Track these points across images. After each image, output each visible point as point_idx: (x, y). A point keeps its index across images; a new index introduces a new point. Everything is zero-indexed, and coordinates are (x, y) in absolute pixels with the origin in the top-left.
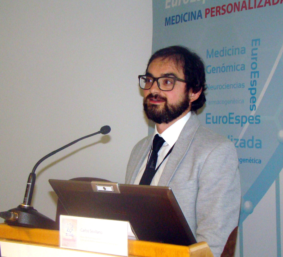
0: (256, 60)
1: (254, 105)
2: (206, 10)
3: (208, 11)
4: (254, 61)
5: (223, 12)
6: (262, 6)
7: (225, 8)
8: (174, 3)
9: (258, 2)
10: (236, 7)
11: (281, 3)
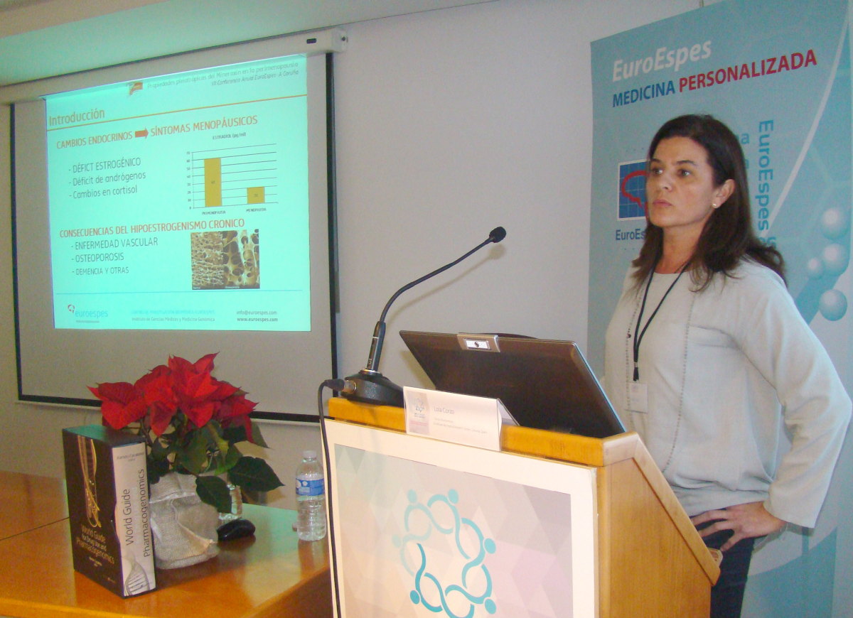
0: (768, 153)
1: (766, 222)
2: (681, 80)
3: (684, 82)
4: (764, 154)
5: (710, 82)
6: (774, 72)
7: (713, 76)
8: (628, 72)
9: (767, 65)
10: (732, 74)
11: (806, 65)
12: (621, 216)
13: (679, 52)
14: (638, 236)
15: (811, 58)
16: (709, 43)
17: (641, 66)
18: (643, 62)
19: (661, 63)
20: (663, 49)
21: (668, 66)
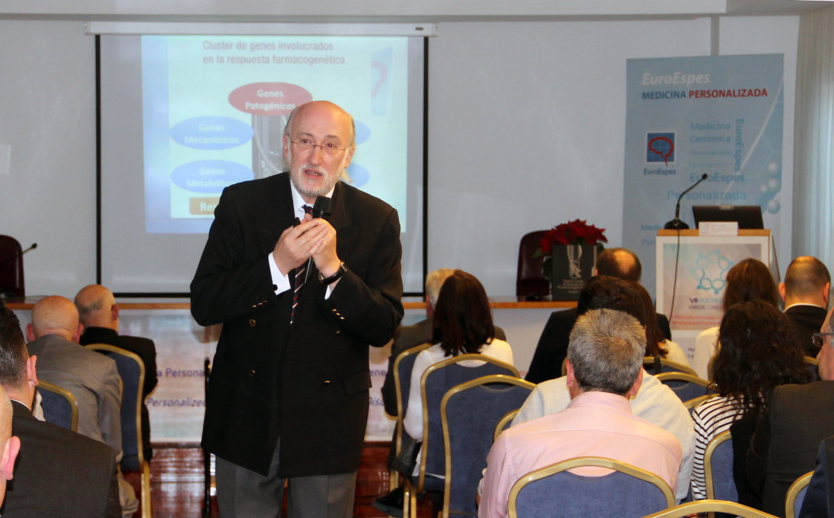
1: (739, 168)
2: (690, 92)
4: (739, 135)
5: (708, 95)
6: (745, 96)
7: (710, 93)
8: (654, 81)
9: (742, 92)
10: (721, 93)
11: (762, 96)
12: (648, 161)
14: (660, 173)
15: (765, 92)
16: (708, 75)
18: (664, 78)
19: (677, 80)
20: (679, 73)
21: (682, 83)
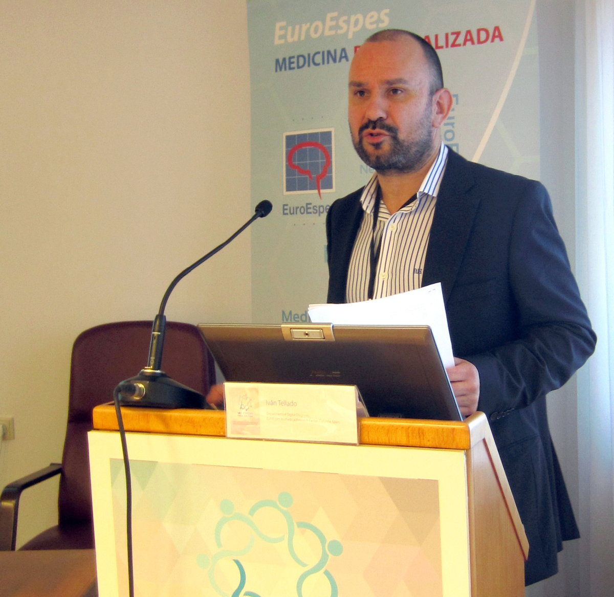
0: (452, 127)
4: (450, 127)
6: (459, 45)
8: (292, 36)
9: (451, 38)
11: (493, 41)
12: (288, 189)
13: (353, 19)
14: (309, 211)
15: (497, 34)
16: (387, 11)
17: (308, 30)
18: (311, 25)
19: (331, 28)
20: (335, 14)
21: (340, 32)
